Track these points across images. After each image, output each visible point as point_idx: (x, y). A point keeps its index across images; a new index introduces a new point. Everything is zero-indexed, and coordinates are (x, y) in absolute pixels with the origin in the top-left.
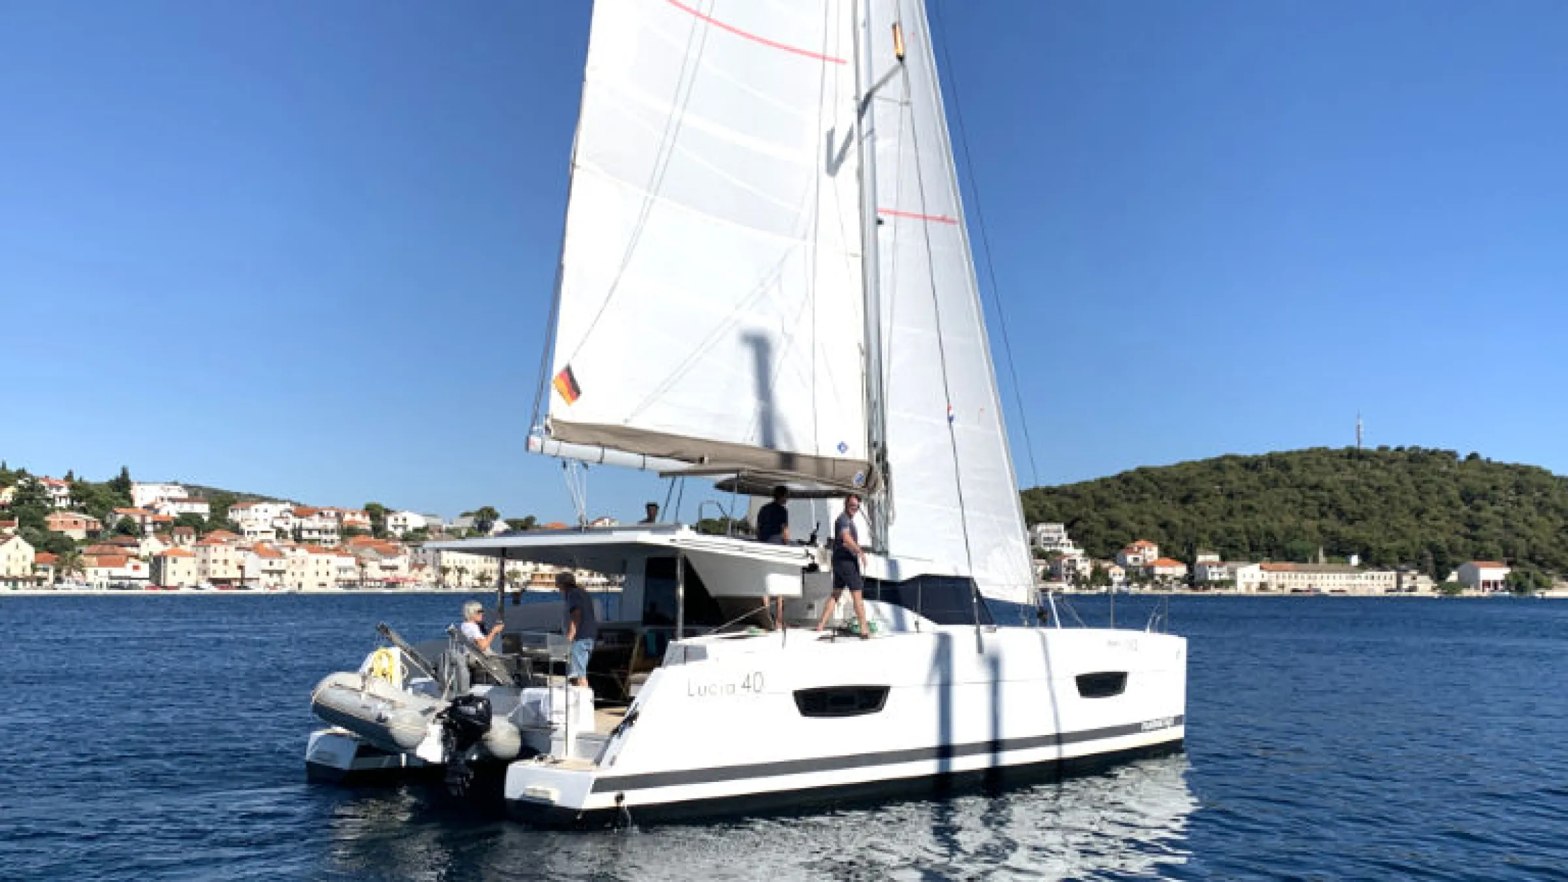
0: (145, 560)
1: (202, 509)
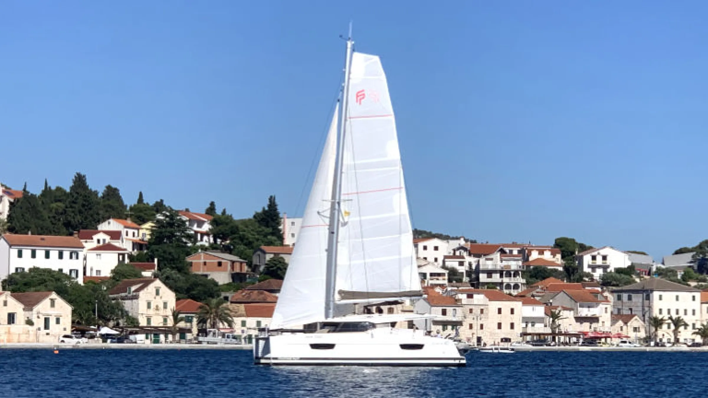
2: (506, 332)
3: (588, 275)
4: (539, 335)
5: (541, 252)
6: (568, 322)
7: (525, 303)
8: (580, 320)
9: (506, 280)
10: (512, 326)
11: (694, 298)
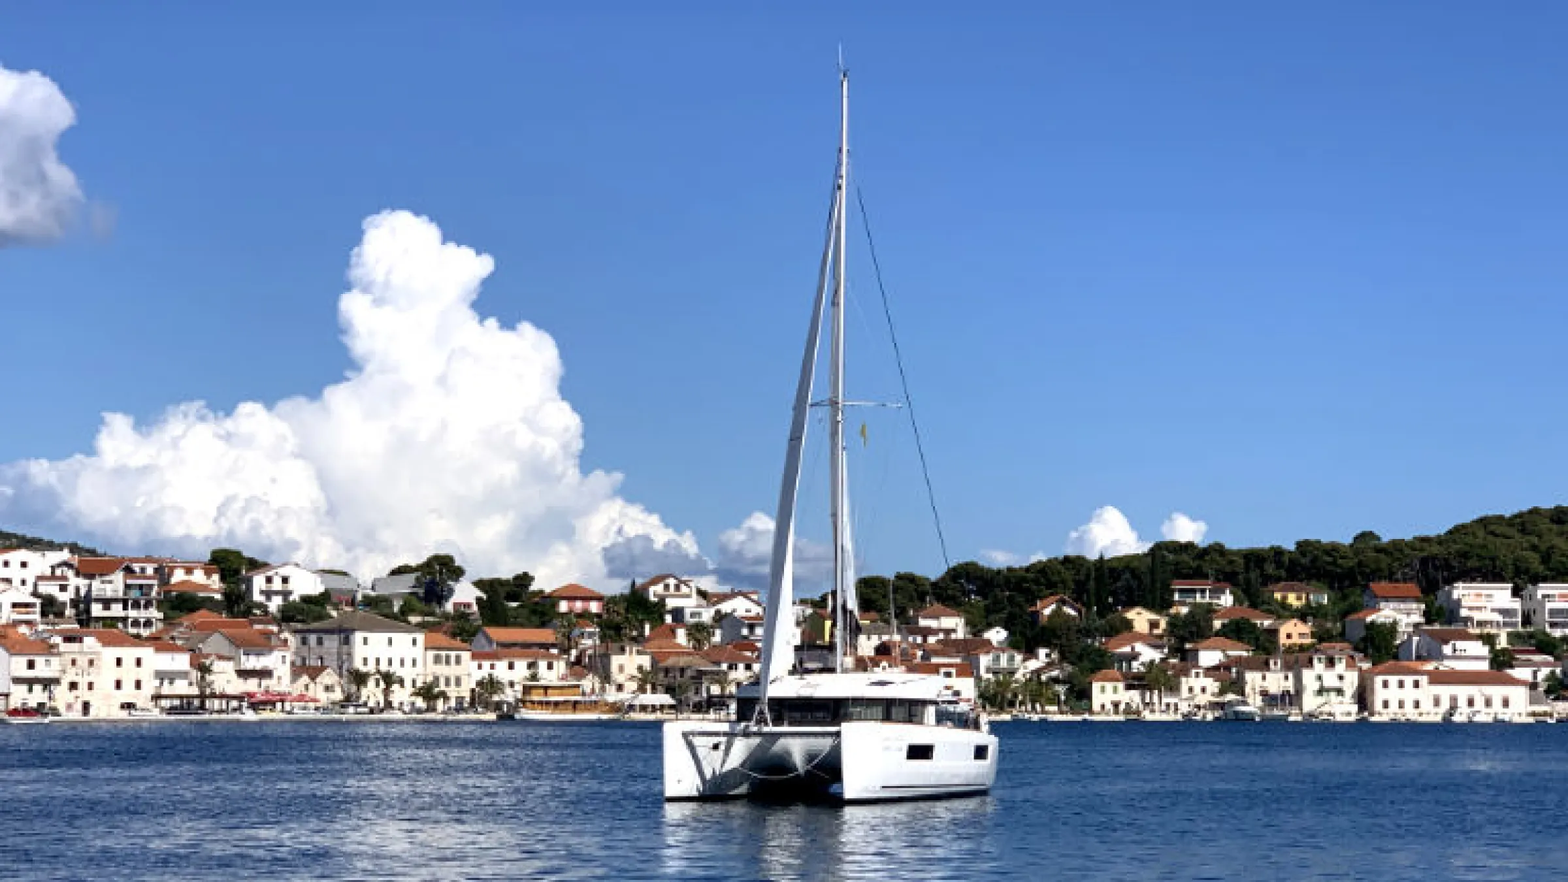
2: (128, 693)
3: (260, 606)
4: (181, 697)
5: (189, 571)
6: (224, 678)
7: (158, 649)
8: (244, 674)
9: (132, 613)
10: (138, 685)
11: (414, 642)
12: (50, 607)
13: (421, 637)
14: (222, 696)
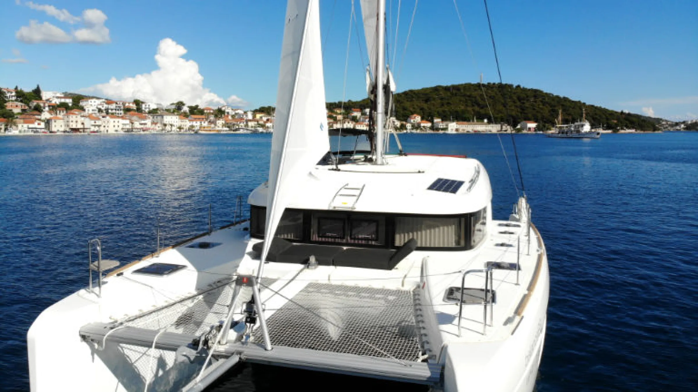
0: (43, 121)
1: (69, 101)
2: (116, 128)
3: (144, 110)
4: (128, 129)
5: (129, 103)
6: (137, 125)
7: (123, 119)
8: (141, 124)
9: (117, 112)
10: (118, 126)
12: (100, 110)
13: (178, 117)
14: (136, 128)
